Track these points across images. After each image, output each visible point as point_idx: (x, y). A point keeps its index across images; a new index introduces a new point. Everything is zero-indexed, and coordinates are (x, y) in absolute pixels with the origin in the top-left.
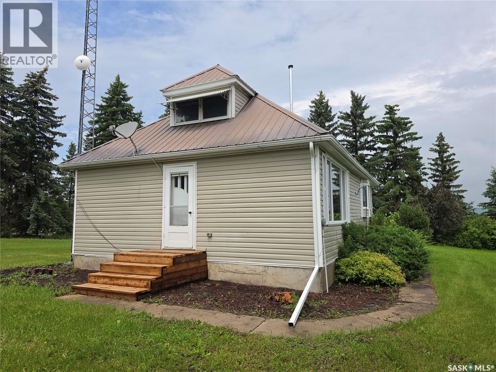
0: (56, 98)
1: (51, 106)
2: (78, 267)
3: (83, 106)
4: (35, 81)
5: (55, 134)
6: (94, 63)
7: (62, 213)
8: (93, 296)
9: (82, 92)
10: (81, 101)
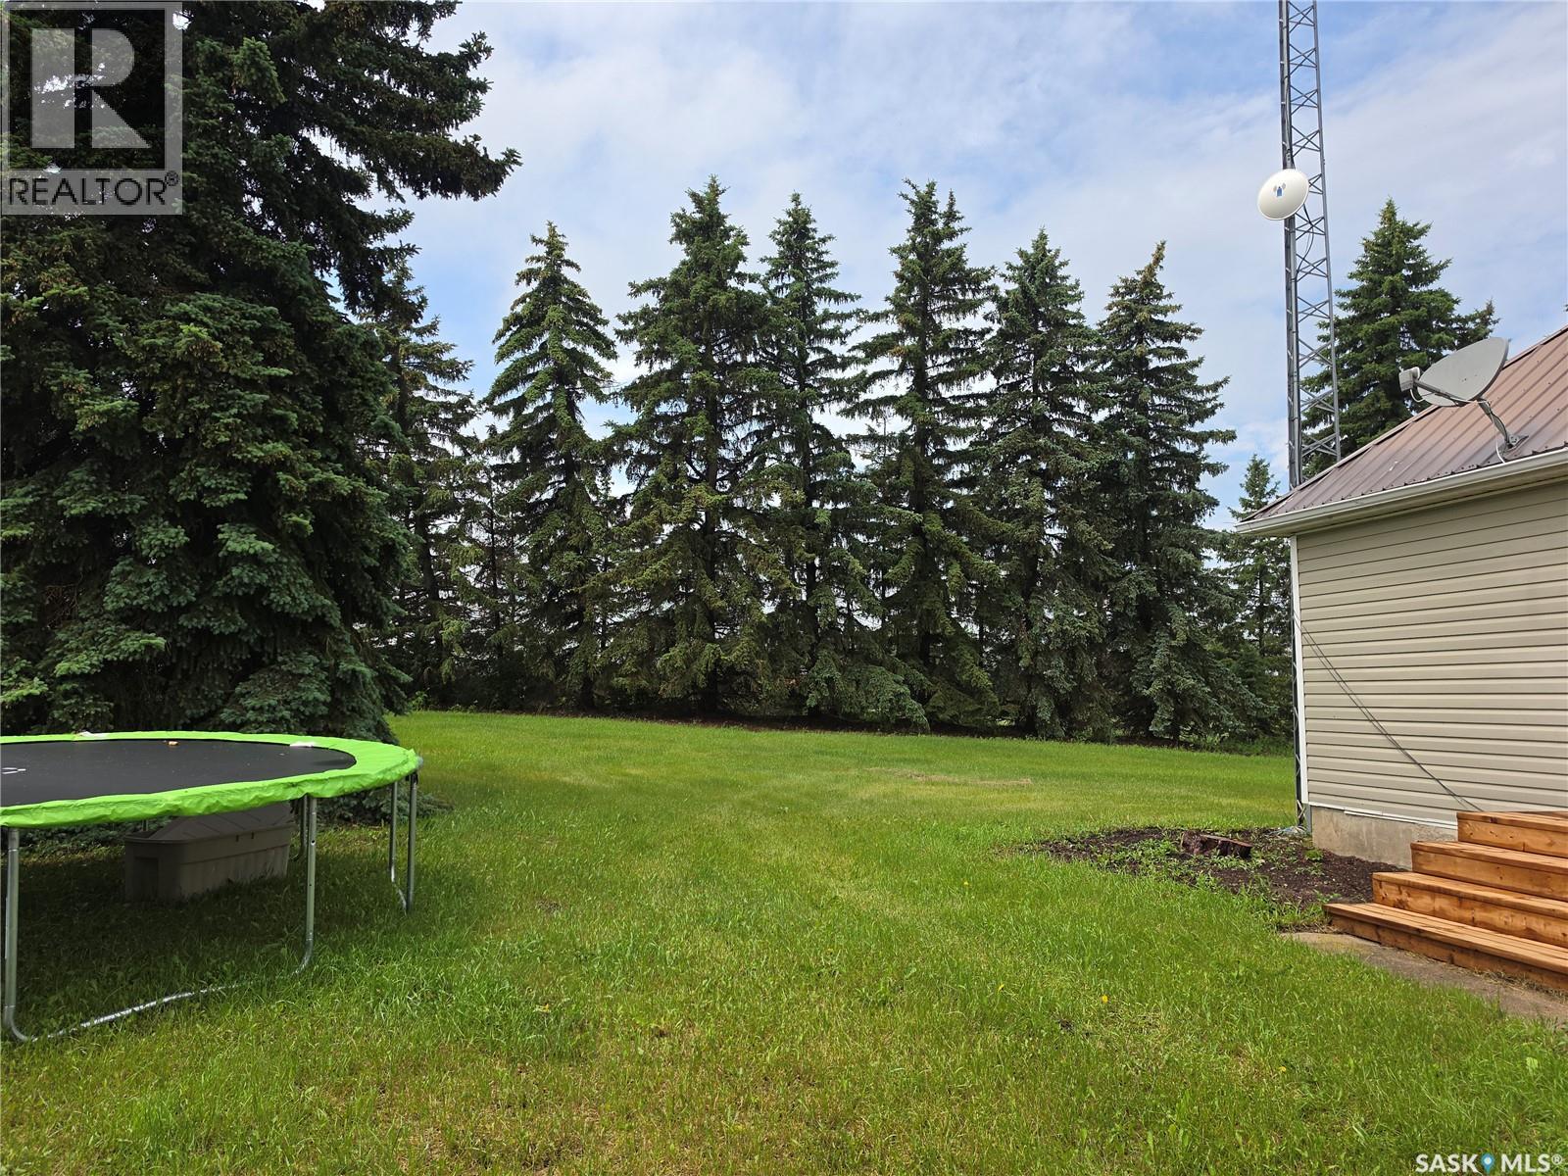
0: (1194, 331)
1: (1183, 361)
2: (1323, 847)
3: (1297, 332)
4: (1135, 301)
5: (1200, 439)
6: (1319, 184)
7: (1241, 674)
8: (1399, 949)
9: (1288, 289)
10: (1289, 316)
